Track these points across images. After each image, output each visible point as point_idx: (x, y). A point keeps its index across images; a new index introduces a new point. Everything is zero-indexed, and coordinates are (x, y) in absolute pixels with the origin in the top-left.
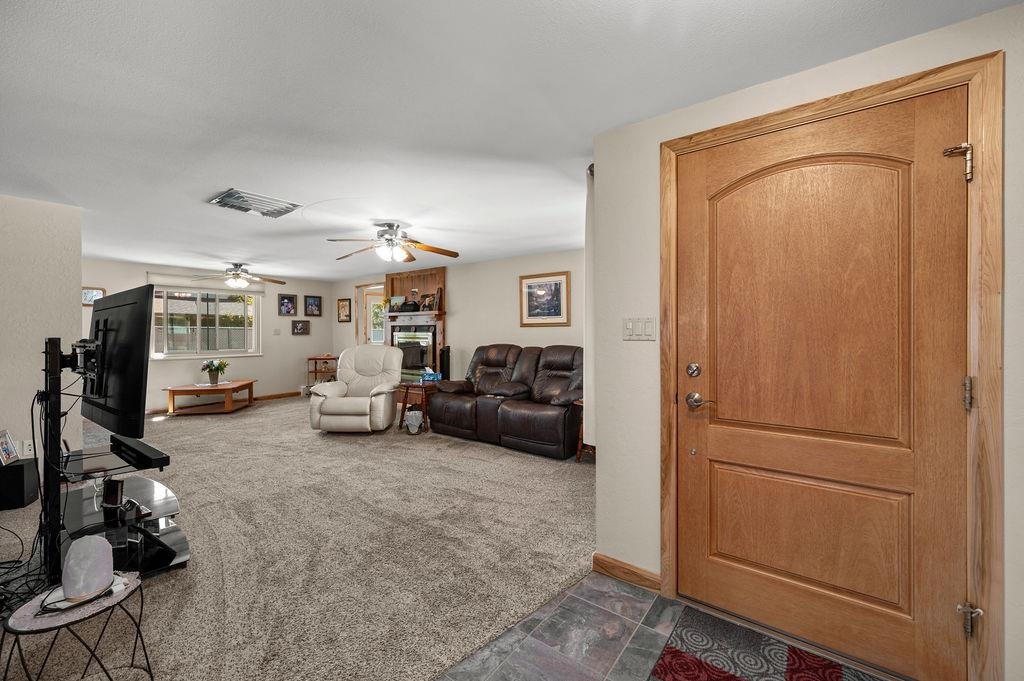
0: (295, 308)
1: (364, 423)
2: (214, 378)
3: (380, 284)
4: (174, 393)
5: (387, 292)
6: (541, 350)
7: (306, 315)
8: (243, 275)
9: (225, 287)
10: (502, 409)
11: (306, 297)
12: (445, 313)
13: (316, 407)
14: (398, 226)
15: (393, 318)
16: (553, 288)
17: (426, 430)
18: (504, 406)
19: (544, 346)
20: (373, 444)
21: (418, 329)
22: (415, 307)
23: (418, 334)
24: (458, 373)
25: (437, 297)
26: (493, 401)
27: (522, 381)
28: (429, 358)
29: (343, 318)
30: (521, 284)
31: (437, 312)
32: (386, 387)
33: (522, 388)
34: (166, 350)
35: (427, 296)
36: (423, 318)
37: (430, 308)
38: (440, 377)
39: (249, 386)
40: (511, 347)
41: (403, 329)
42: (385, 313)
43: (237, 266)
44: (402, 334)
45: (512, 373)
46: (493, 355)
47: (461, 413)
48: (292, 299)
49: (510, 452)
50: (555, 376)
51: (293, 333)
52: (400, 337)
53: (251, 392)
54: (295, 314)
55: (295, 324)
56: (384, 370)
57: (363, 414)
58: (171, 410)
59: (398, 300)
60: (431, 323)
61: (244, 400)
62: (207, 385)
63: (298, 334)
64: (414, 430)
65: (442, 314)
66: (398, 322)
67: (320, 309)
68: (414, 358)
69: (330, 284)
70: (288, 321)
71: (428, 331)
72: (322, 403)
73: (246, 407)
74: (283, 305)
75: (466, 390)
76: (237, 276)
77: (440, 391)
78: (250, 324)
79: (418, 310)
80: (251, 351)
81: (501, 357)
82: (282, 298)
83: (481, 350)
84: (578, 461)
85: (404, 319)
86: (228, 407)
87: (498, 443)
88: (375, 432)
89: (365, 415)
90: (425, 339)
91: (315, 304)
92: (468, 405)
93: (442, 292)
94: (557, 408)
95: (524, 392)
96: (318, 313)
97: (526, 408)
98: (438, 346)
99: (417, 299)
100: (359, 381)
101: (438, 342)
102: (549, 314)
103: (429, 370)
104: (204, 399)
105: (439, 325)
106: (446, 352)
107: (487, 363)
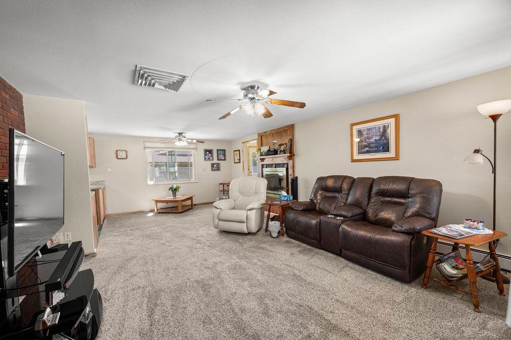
0: (212, 156)
1: (243, 228)
2: (174, 194)
3: (254, 140)
4: (157, 202)
5: (259, 144)
6: (373, 180)
7: (218, 160)
8: (183, 139)
9: (175, 147)
10: (343, 228)
11: (218, 150)
12: (294, 155)
13: (216, 216)
14: (258, 88)
15: (262, 160)
16: (381, 130)
17: (283, 235)
18: (344, 226)
19: (375, 176)
20: (249, 242)
21: (277, 166)
22: (275, 152)
23: (278, 169)
24: (304, 196)
25: (289, 144)
26: (334, 221)
27: (356, 204)
28: (284, 184)
29: (237, 161)
30: (352, 129)
31: (289, 155)
32: (256, 205)
33: (357, 211)
34: (154, 180)
35: (282, 145)
36: (281, 159)
37: (284, 152)
38: (291, 198)
39: (191, 198)
40: (345, 177)
41: (269, 166)
42: (258, 157)
43: (180, 134)
44: (269, 169)
45: (347, 198)
46: (330, 183)
47: (308, 227)
48: (210, 152)
49: (351, 264)
50: (389, 202)
51: (212, 170)
52: (267, 171)
53: (192, 202)
54: (213, 159)
55: (213, 165)
56: (256, 193)
57: (242, 222)
58: (156, 210)
59: (265, 149)
60: (286, 162)
61: (188, 206)
62: (171, 198)
63: (214, 170)
64: (275, 235)
65: (292, 156)
66: (266, 162)
67: (225, 157)
68: (274, 184)
69: (229, 142)
70: (209, 163)
71: (283, 167)
72: (219, 213)
73: (190, 209)
74: (206, 155)
75: (310, 209)
76: (180, 140)
77: (292, 209)
78: (191, 166)
79: (277, 154)
80: (193, 180)
81: (338, 185)
82: (206, 151)
83: (320, 179)
84: (425, 286)
85: (269, 160)
86: (180, 210)
87: (339, 254)
88: (249, 234)
89: (244, 222)
90: (282, 172)
91: (222, 153)
92: (314, 222)
93: (292, 141)
94: (401, 235)
95: (360, 214)
96: (224, 158)
97: (366, 231)
98: (289, 176)
99: (276, 147)
100: (241, 199)
101: (289, 173)
102: (377, 151)
103: (284, 193)
104: (170, 205)
105: (290, 162)
106: (295, 181)
107: (326, 189)
